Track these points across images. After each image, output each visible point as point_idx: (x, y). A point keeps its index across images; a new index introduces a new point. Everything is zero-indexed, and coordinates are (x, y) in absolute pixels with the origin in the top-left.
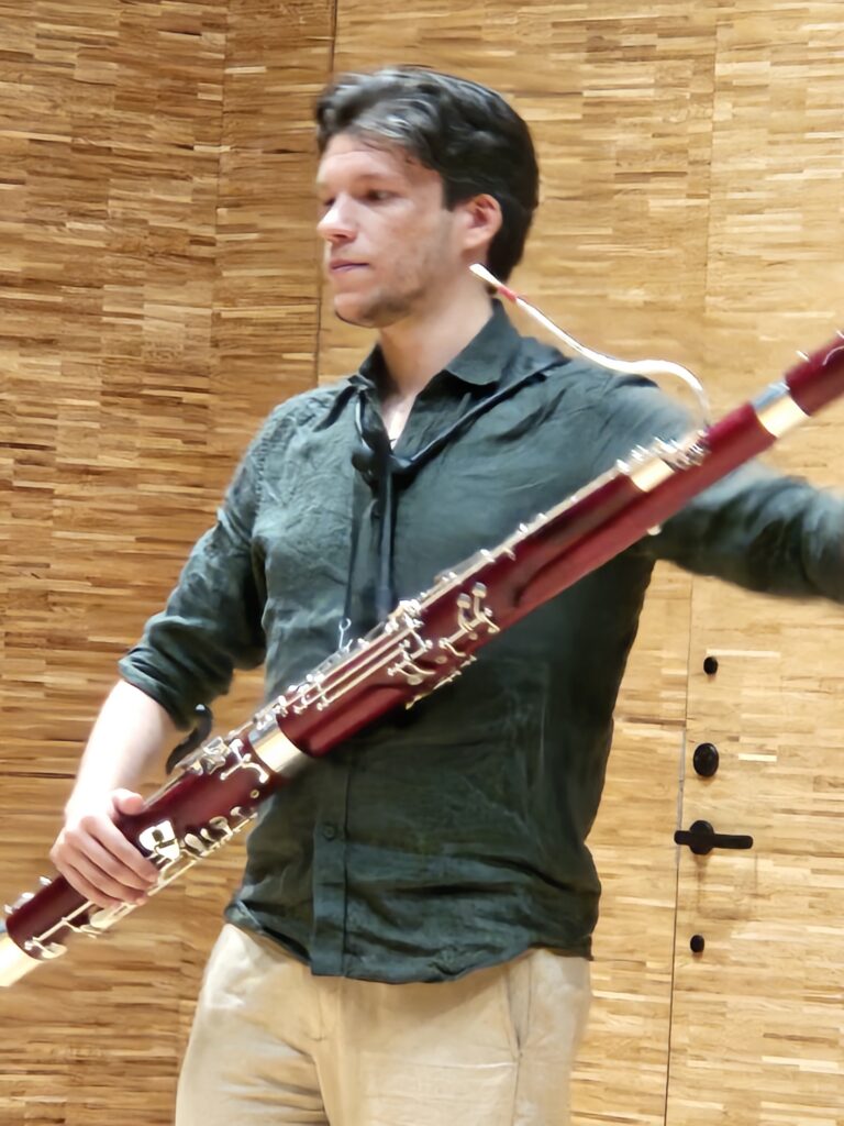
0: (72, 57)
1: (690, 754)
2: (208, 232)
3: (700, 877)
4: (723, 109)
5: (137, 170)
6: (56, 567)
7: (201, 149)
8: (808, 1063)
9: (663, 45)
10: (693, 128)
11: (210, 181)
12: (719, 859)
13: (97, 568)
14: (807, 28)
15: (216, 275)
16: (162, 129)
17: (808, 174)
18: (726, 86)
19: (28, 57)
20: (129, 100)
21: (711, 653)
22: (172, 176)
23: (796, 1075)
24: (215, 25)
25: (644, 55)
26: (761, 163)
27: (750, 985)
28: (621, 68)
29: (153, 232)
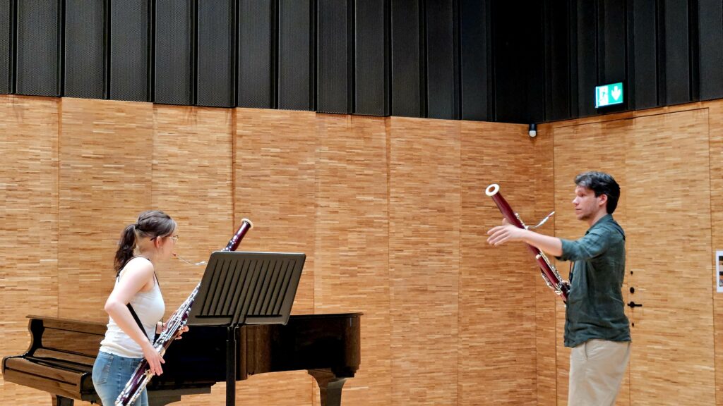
0: (506, 165)
1: (629, 289)
2: (532, 196)
3: (632, 312)
4: (627, 169)
5: (519, 185)
6: (509, 259)
7: (531, 180)
8: (656, 347)
9: (615, 158)
10: (622, 173)
11: (532, 186)
12: (636, 308)
13: (517, 258)
14: (642, 154)
15: (535, 204)
16: (524, 177)
17: (645, 181)
18: (628, 165)
19: (498, 166)
20: (517, 173)
21: (632, 270)
22: (525, 186)
23: (654, 349)
24: (531, 158)
25: (611, 160)
26: (635, 179)
27: (644, 332)
28: (608, 162)
29: (523, 196)
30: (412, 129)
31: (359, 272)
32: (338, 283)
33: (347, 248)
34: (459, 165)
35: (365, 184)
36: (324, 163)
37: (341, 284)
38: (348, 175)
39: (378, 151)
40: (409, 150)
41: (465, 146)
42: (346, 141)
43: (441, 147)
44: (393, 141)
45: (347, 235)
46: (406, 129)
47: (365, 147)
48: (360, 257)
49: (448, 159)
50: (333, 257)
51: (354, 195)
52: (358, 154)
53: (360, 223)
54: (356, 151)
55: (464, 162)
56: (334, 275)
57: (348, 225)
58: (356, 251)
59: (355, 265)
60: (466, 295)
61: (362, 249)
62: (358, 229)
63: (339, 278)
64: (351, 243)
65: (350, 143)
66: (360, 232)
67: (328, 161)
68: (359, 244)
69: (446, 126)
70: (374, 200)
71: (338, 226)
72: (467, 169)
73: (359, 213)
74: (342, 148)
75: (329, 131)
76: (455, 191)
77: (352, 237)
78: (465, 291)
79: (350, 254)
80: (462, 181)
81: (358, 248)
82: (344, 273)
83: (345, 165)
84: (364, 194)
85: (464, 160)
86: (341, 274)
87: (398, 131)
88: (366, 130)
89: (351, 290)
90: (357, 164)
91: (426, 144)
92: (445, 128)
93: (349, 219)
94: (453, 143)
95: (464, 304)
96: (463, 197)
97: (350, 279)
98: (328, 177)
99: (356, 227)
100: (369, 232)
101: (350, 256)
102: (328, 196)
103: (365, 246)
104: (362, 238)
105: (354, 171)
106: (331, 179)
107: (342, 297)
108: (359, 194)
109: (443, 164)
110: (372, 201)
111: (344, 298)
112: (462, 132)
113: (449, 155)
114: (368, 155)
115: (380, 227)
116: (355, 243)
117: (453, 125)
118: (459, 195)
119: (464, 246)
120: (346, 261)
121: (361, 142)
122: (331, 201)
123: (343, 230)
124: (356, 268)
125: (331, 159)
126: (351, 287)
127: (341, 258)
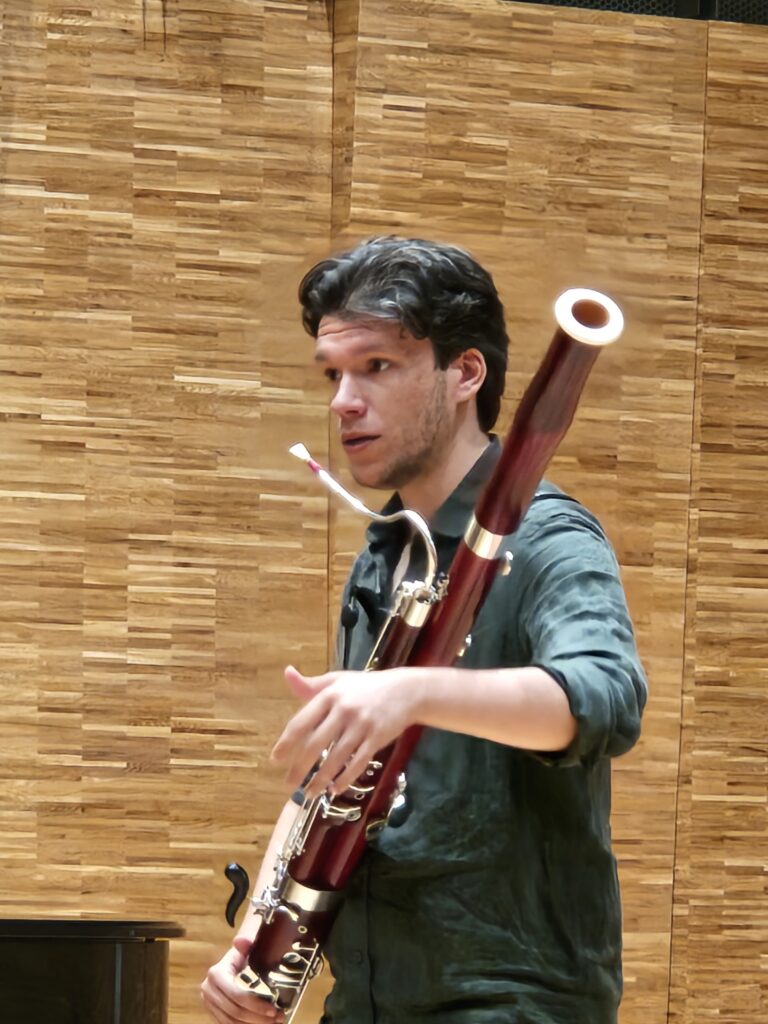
30: (464, 51)
31: (176, 752)
32: (75, 800)
33: (120, 630)
34: (694, 240)
35: (219, 316)
36: (20, 202)
37: (83, 807)
38: (139, 265)
39: (295, 154)
40: (445, 152)
41: (725, 146)
42: (130, 101)
43: (604, 145)
44: (369, 109)
45: (123, 562)
46: (435, 50)
47: (225, 131)
48: (185, 674)
49: (636, 206)
50: (49, 670)
51: (167, 367)
52: (192, 166)
53: (192, 505)
54: (181, 149)
55: (719, 227)
56: (51, 760)
57: (133, 513)
58: (166, 645)
59: (160, 717)
60: (712, 888)
61: (196, 636)
62: (176, 537)
63: (76, 774)
64: (142, 605)
65: (154, 108)
66: (188, 549)
67: (38, 193)
68: (181, 611)
69: (635, 46)
70: (264, 392)
71: (78, 516)
72: (731, 262)
73: (185, 456)
74: (112, 131)
75: (54, 47)
76: (673, 364)
77: (146, 573)
78: (706, 868)
79: (133, 656)
80: (708, 319)
81: (176, 631)
82: (102, 755)
83: (126, 217)
84: (211, 364)
85: (715, 215)
86: (87, 756)
87: (392, 57)
88: (232, 48)
89: (133, 837)
90: (182, 212)
91: (529, 130)
92: (630, 55)
93: (137, 483)
94: (664, 130)
95: (699, 930)
96: (710, 399)
97: (132, 782)
98: (39, 275)
99: (167, 526)
100: (234, 552)
101: (135, 668)
102: (36, 366)
103: (211, 623)
104: (198, 582)
105: (170, 248)
106: (52, 283)
107: (88, 870)
108: (191, 363)
109: (614, 232)
110: (252, 400)
111: (97, 879)
112: (711, 74)
113: (642, 186)
114: (244, 170)
115: (291, 529)
116: (162, 606)
117: (666, 41)
118: (688, 386)
119: (707, 642)
120: (117, 691)
121: (210, 107)
122: (49, 391)
123: (104, 536)
124: (164, 731)
125: (54, 184)
126: (133, 824)
127: (92, 675)
